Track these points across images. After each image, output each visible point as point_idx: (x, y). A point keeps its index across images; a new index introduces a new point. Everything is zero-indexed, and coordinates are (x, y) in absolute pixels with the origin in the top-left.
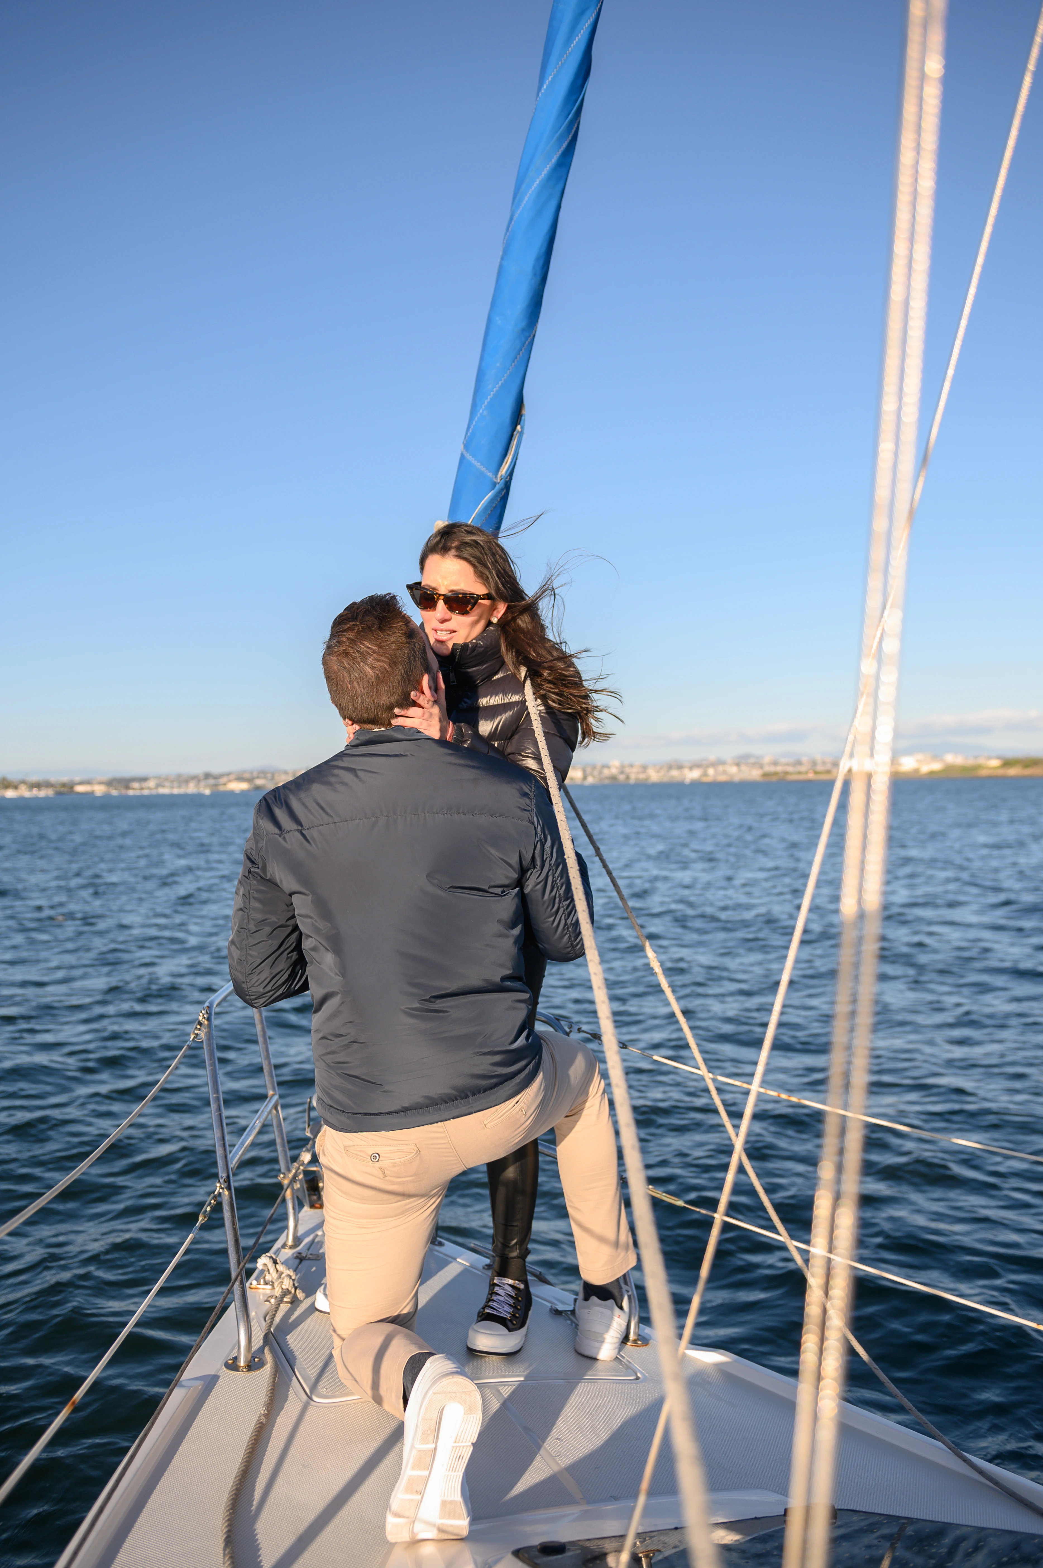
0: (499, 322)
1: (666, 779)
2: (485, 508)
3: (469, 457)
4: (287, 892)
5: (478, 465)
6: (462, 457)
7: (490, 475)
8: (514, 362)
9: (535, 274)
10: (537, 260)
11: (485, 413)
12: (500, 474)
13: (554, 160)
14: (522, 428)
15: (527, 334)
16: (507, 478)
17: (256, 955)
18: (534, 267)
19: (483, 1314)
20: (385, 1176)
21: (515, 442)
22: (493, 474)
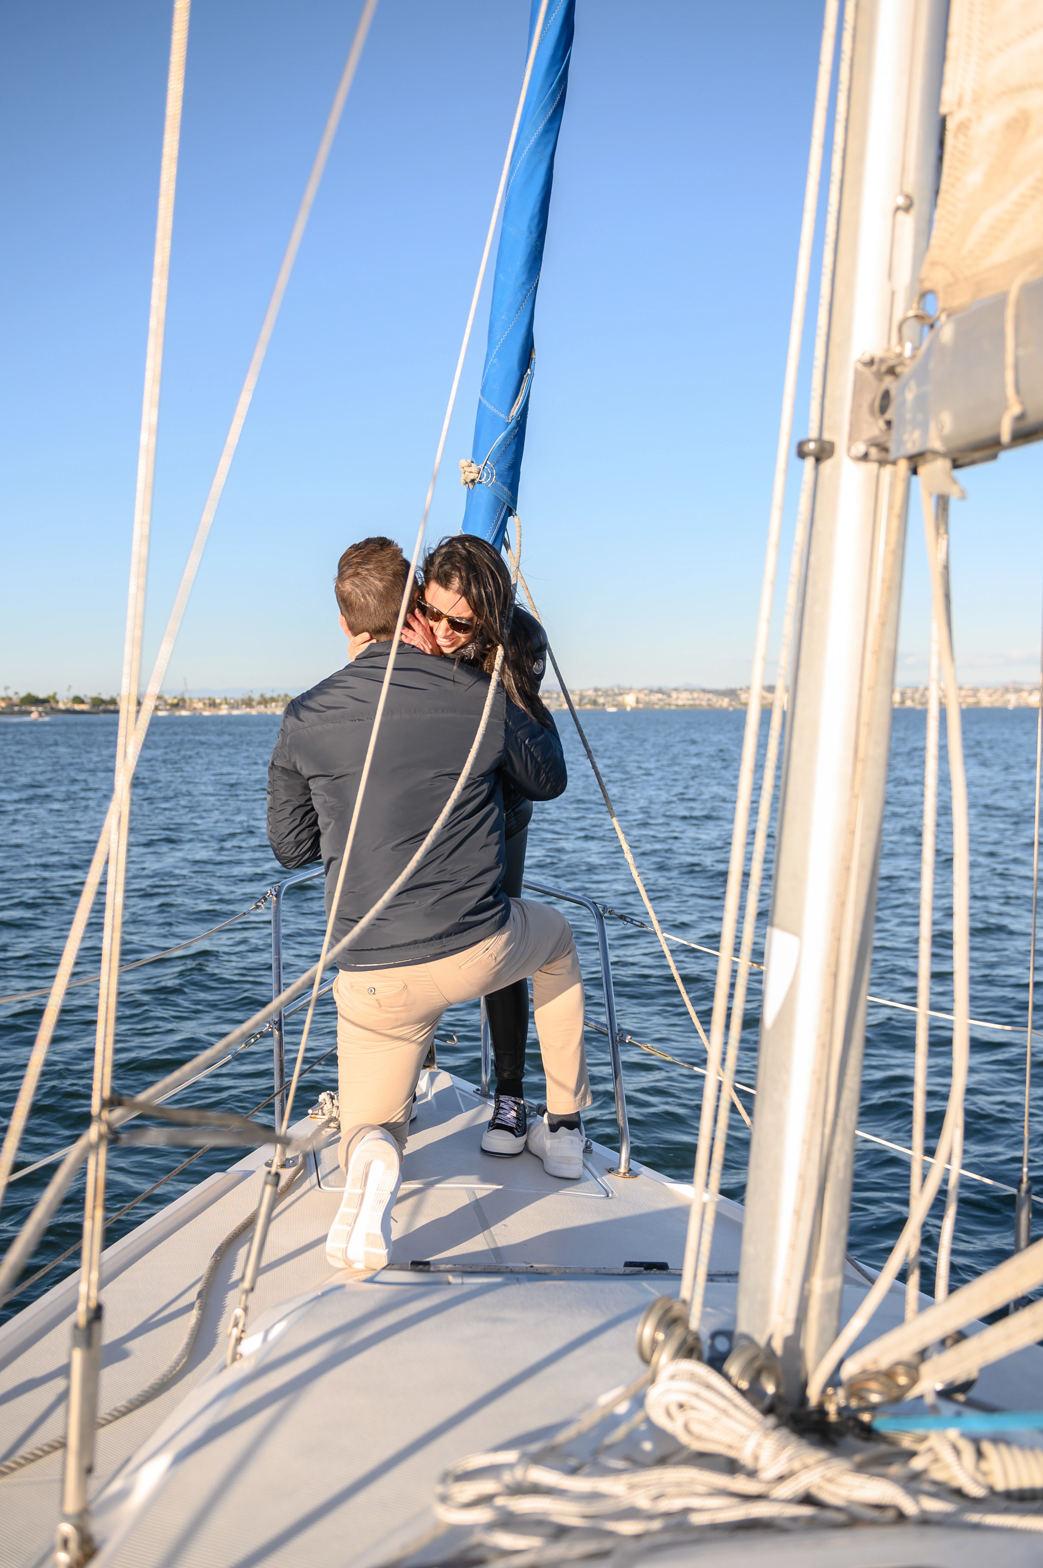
0: (503, 278)
1: (998, 704)
2: (500, 446)
3: (484, 401)
4: (306, 777)
5: (491, 408)
6: (480, 400)
7: (502, 416)
8: (517, 313)
9: (531, 233)
10: (532, 219)
11: (495, 361)
12: (511, 415)
13: (541, 128)
14: (532, 371)
15: (528, 287)
16: (518, 417)
17: (284, 828)
18: (529, 227)
19: (494, 1124)
20: (381, 1006)
21: (524, 385)
22: (506, 415)
